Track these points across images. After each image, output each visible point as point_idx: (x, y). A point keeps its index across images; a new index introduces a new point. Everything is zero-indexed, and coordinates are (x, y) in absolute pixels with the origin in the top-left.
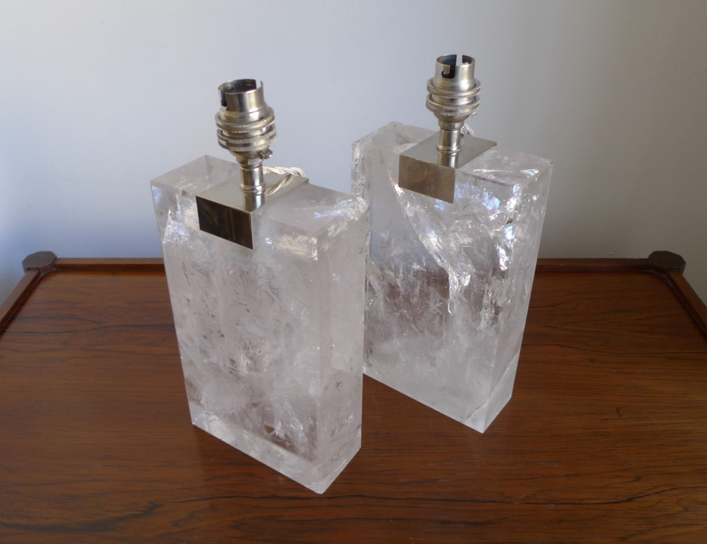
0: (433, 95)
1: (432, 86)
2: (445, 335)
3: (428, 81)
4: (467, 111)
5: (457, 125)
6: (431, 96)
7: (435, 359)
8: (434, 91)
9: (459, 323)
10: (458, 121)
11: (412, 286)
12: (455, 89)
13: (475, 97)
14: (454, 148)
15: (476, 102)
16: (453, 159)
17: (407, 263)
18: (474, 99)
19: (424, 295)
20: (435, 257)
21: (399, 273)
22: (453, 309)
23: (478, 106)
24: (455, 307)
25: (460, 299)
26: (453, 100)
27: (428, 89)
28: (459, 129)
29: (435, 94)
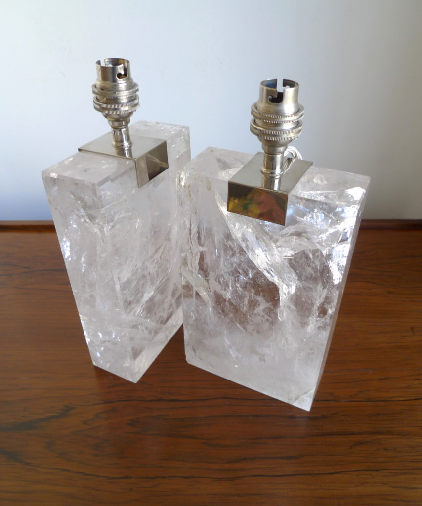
0: (257, 120)
1: (256, 111)
2: (274, 336)
3: (252, 106)
4: (291, 135)
5: (281, 149)
6: (255, 120)
7: (264, 356)
8: (258, 115)
9: (288, 327)
10: (281, 146)
11: (241, 298)
12: (280, 113)
13: (298, 122)
14: (278, 171)
15: (299, 127)
16: (277, 182)
17: (235, 277)
18: (298, 124)
19: (253, 304)
20: (266, 273)
21: (228, 287)
22: (283, 316)
23: (301, 130)
24: (284, 314)
25: (289, 308)
26: (278, 125)
27: (252, 113)
28: (282, 153)
29: (259, 118)
